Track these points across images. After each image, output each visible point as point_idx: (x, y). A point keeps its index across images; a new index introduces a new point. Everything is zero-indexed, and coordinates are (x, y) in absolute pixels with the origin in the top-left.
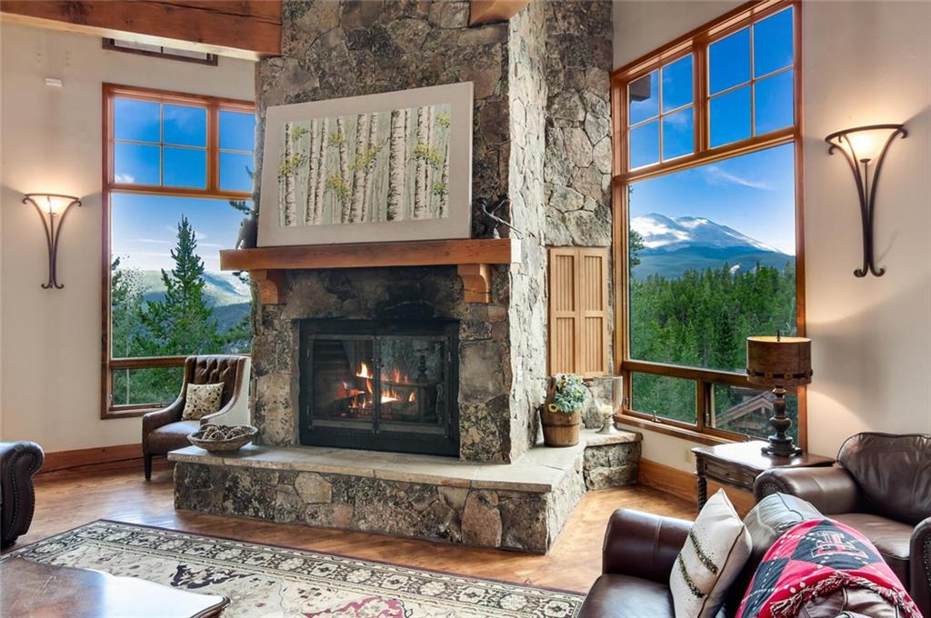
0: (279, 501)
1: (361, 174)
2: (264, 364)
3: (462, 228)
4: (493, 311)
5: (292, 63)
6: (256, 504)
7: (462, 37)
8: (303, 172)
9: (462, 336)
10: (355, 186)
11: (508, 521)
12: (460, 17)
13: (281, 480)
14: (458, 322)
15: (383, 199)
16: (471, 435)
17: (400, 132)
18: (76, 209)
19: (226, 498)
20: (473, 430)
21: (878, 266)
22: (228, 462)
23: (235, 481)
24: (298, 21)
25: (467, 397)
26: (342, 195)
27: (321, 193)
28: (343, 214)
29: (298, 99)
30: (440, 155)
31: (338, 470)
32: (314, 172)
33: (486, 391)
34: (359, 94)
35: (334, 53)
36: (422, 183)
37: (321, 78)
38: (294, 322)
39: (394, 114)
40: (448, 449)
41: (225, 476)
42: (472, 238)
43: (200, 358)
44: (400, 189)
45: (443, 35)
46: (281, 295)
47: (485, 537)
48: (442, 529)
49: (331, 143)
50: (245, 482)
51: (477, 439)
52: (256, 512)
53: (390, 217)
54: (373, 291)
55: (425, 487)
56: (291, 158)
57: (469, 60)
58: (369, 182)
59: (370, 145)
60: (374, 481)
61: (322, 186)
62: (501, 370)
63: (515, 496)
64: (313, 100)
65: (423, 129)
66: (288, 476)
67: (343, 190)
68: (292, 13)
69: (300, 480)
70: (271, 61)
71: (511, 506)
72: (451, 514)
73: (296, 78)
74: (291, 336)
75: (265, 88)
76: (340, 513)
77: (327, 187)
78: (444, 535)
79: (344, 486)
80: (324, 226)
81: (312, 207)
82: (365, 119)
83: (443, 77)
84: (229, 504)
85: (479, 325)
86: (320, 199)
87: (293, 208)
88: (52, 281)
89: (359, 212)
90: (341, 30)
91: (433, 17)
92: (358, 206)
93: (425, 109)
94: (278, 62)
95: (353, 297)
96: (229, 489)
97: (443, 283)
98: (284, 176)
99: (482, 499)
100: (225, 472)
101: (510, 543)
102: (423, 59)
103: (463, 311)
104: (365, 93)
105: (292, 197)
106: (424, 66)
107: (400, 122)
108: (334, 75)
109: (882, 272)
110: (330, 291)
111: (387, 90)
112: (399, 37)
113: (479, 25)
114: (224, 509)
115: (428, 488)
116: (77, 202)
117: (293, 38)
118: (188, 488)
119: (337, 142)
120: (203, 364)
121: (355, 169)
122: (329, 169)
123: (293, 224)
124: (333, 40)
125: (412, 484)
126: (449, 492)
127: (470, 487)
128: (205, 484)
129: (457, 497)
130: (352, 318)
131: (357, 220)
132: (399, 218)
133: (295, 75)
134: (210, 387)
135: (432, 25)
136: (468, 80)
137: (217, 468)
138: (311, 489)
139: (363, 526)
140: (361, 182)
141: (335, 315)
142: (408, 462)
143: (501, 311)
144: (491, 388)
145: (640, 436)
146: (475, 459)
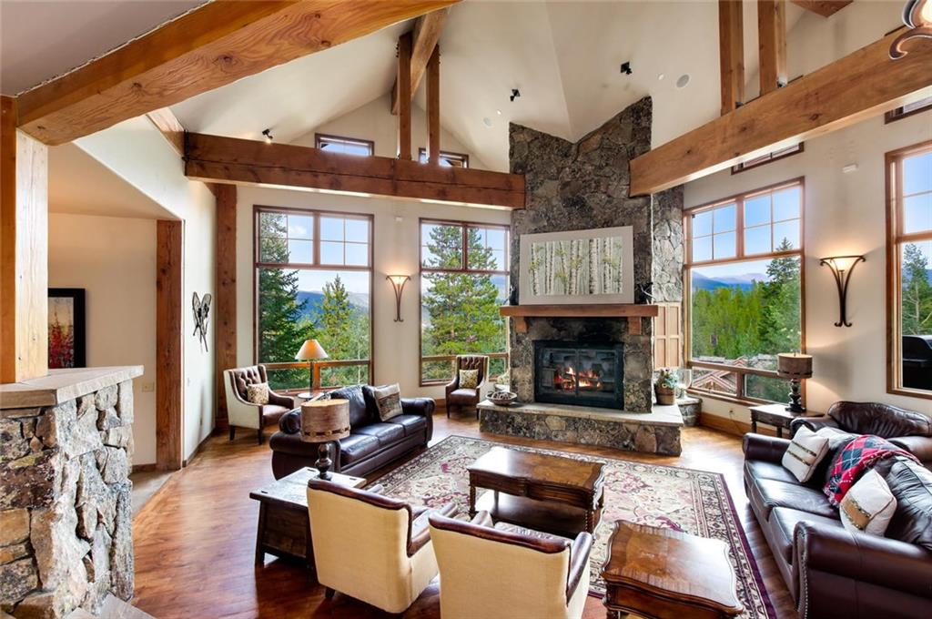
0: (537, 429)
1: (574, 270)
2: (517, 362)
3: (630, 298)
4: (642, 339)
5: (532, 213)
6: (524, 430)
7: (626, 203)
8: (542, 268)
9: (626, 350)
10: (571, 276)
11: (660, 440)
12: (624, 192)
13: (538, 419)
14: (623, 343)
15: (587, 282)
16: (630, 399)
17: (594, 250)
18: (408, 282)
19: (508, 427)
20: (632, 397)
21: (848, 322)
22: (510, 410)
23: (513, 419)
24: (535, 192)
25: (628, 380)
26: (564, 280)
27: (552, 279)
28: (565, 290)
29: (536, 231)
30: (617, 262)
31: (570, 415)
32: (548, 270)
33: (639, 378)
34: (569, 230)
35: (555, 209)
36: (607, 276)
37: (548, 221)
38: (533, 341)
39: (591, 241)
40: (619, 405)
41: (508, 416)
42: (636, 302)
43: (463, 356)
44: (596, 278)
45: (615, 202)
46: (528, 328)
47: (648, 447)
48: (626, 443)
49: (557, 254)
50: (519, 419)
51: (634, 401)
52: (525, 434)
53: (591, 292)
54: (577, 328)
55: (616, 423)
56: (535, 261)
57: (630, 214)
58: (579, 275)
59: (578, 256)
60: (588, 420)
61: (553, 276)
62: (647, 367)
63: (663, 428)
64: (545, 232)
65: (607, 250)
66: (541, 417)
67: (565, 278)
68: (532, 188)
69: (548, 419)
70: (519, 211)
71: (662, 433)
72: (630, 436)
73: (534, 220)
74: (531, 348)
75: (517, 224)
76: (570, 435)
77: (556, 276)
78: (627, 446)
79: (572, 422)
80: (555, 296)
81: (548, 286)
82: (575, 242)
83: (616, 222)
84: (510, 430)
85: (635, 345)
86: (552, 282)
87: (538, 286)
88: (399, 319)
89: (574, 289)
90: (559, 197)
91: (609, 192)
92: (573, 286)
93: (608, 239)
94: (524, 212)
95: (565, 330)
96: (510, 423)
97: (616, 325)
98: (532, 270)
99: (646, 430)
100: (508, 415)
101: (661, 450)
102: (605, 213)
103: (626, 338)
104: (573, 230)
105: (537, 281)
106: (605, 217)
107: (594, 245)
108: (555, 219)
109: (850, 325)
110: (553, 326)
111: (584, 228)
112: (591, 202)
113: (634, 197)
114: (507, 432)
115: (618, 424)
116: (409, 278)
117: (532, 200)
118: (487, 422)
119: (560, 253)
120: (465, 359)
121: (571, 268)
122: (556, 268)
123: (538, 294)
124: (555, 202)
125: (609, 422)
126: (628, 426)
127: (640, 424)
128: (496, 420)
129: (633, 428)
130: (565, 340)
131: (573, 293)
132: (596, 292)
133: (534, 218)
134: (472, 371)
135: (609, 196)
136: (629, 225)
137: (503, 412)
138: (554, 424)
139: (583, 441)
140: (574, 274)
141: (556, 338)
142: (600, 412)
143: (647, 338)
144: (641, 376)
145: (701, 400)
146: (632, 410)
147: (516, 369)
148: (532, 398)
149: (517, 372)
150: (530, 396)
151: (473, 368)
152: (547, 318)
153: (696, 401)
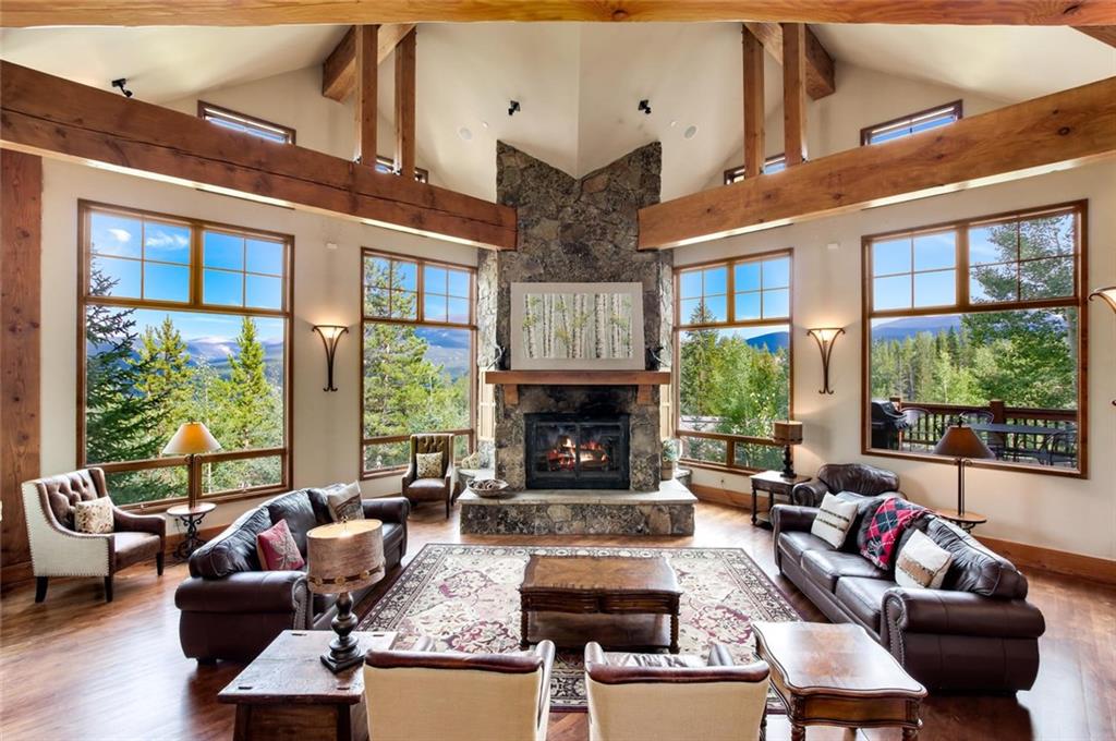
0: (537, 522)
1: (578, 330)
2: (504, 441)
3: (641, 364)
4: (651, 409)
5: (526, 257)
6: (521, 525)
7: (634, 256)
8: (539, 325)
9: (632, 423)
10: (574, 336)
11: (674, 520)
12: (632, 244)
13: (538, 510)
14: (629, 415)
15: (593, 345)
16: (637, 476)
17: (600, 307)
18: (344, 337)
19: (499, 524)
20: (639, 474)
21: (830, 390)
22: (502, 502)
23: (506, 513)
24: (529, 231)
25: (636, 456)
26: (566, 341)
27: (552, 340)
28: (568, 353)
29: (530, 280)
30: (626, 322)
31: (577, 502)
32: (547, 326)
33: (647, 452)
34: (569, 281)
35: (554, 254)
36: (616, 337)
37: (544, 268)
38: (525, 415)
39: (597, 296)
40: (624, 485)
41: (499, 511)
42: (647, 369)
43: (420, 436)
44: (603, 340)
45: (622, 253)
46: (519, 398)
47: (662, 529)
48: (639, 528)
49: (557, 309)
50: (513, 513)
51: (641, 479)
52: (521, 530)
53: (598, 356)
54: (579, 398)
55: (629, 506)
56: (530, 316)
57: (638, 270)
58: (583, 336)
59: (582, 313)
60: (597, 506)
61: (552, 334)
62: (655, 441)
63: (678, 507)
64: (540, 281)
65: (616, 308)
66: (543, 507)
67: (567, 338)
68: (526, 226)
69: (550, 509)
70: (509, 253)
71: (676, 512)
72: (643, 519)
73: (528, 266)
74: (522, 423)
75: (505, 269)
76: (577, 525)
77: (557, 335)
78: (640, 531)
79: (579, 510)
80: (557, 359)
81: (547, 347)
82: (578, 297)
83: (623, 277)
84: (502, 527)
85: (642, 417)
86: (552, 343)
87: (534, 347)
88: (330, 386)
89: (578, 352)
90: (558, 241)
91: (616, 242)
92: (577, 348)
93: (615, 296)
94: (515, 254)
95: (564, 400)
96: (502, 519)
97: (621, 393)
98: (527, 327)
99: (660, 510)
100: (499, 509)
101: (675, 531)
102: (611, 266)
103: (633, 408)
104: (575, 281)
105: (533, 341)
106: (612, 270)
107: (601, 301)
108: (553, 267)
109: (832, 392)
110: (550, 396)
111: (588, 281)
112: (595, 252)
113: (642, 251)
114: (498, 532)
115: (631, 507)
116: (346, 330)
117: (525, 241)
118: (470, 520)
119: (560, 308)
120: (423, 440)
121: (574, 326)
122: (556, 325)
123: (535, 357)
124: (553, 247)
125: (622, 505)
126: (641, 508)
127: (654, 504)
128: (483, 517)
129: (646, 510)
130: (564, 412)
131: (577, 356)
132: (603, 357)
133: (528, 264)
134: (435, 455)
135: (616, 247)
136: (638, 281)
137: (493, 506)
138: (558, 514)
139: (592, 531)
140: (578, 334)
141: (554, 410)
142: (609, 495)
143: (656, 408)
144: (649, 450)
145: (691, 472)
146: (640, 490)
147: (503, 450)
148: (524, 485)
149: (504, 453)
150: (521, 482)
151: (435, 451)
152: (543, 386)
153: (688, 472)
